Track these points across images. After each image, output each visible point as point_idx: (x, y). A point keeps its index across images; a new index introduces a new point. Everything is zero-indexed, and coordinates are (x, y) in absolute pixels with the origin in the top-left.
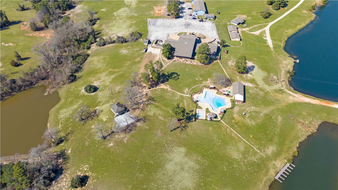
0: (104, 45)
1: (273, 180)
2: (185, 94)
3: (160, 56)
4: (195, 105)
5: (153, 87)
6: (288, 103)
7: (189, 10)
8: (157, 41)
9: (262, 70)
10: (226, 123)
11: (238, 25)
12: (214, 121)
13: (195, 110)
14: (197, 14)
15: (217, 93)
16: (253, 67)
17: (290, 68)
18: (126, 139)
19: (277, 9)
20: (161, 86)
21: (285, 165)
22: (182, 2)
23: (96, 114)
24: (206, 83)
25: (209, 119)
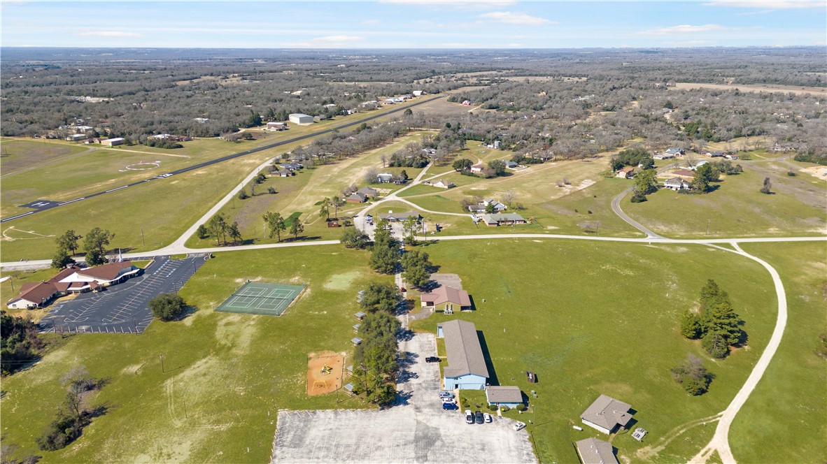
7: (428, 364)
11: (613, 435)
14: (457, 386)
19: (722, 353)
22: (406, 332)
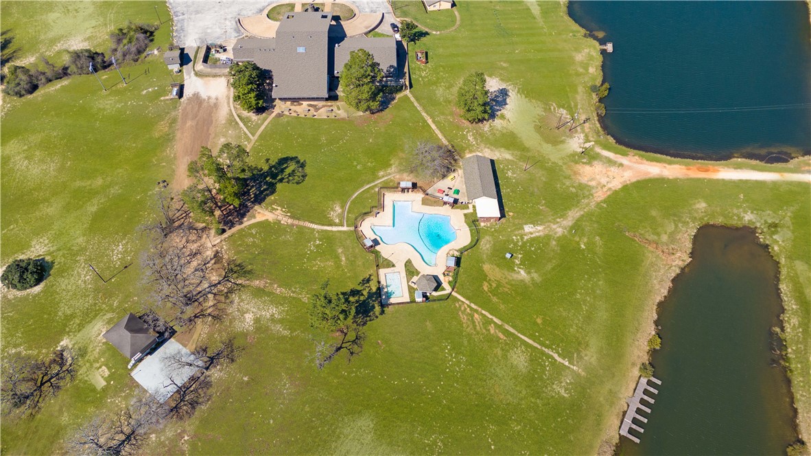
0: (34, 88)
1: (616, 440)
2: (336, 225)
3: (228, 103)
4: (372, 257)
5: (232, 225)
6: (610, 189)
8: (208, 49)
9: (527, 99)
10: (468, 298)
12: (434, 300)
13: (375, 274)
15: (424, 202)
16: (504, 93)
17: (594, 72)
18: (186, 438)
20: (257, 215)
21: (637, 384)
23: (64, 369)
24: (387, 176)
25: (419, 299)
